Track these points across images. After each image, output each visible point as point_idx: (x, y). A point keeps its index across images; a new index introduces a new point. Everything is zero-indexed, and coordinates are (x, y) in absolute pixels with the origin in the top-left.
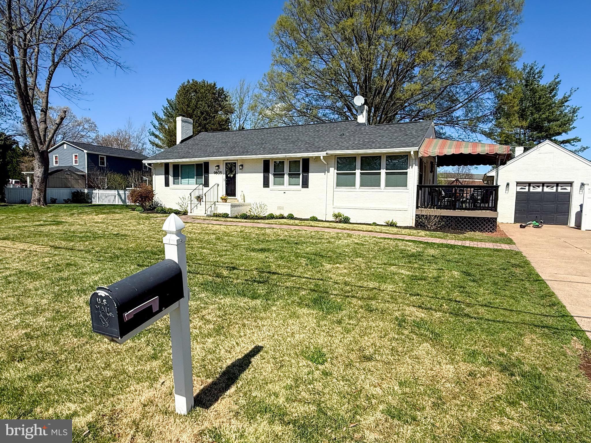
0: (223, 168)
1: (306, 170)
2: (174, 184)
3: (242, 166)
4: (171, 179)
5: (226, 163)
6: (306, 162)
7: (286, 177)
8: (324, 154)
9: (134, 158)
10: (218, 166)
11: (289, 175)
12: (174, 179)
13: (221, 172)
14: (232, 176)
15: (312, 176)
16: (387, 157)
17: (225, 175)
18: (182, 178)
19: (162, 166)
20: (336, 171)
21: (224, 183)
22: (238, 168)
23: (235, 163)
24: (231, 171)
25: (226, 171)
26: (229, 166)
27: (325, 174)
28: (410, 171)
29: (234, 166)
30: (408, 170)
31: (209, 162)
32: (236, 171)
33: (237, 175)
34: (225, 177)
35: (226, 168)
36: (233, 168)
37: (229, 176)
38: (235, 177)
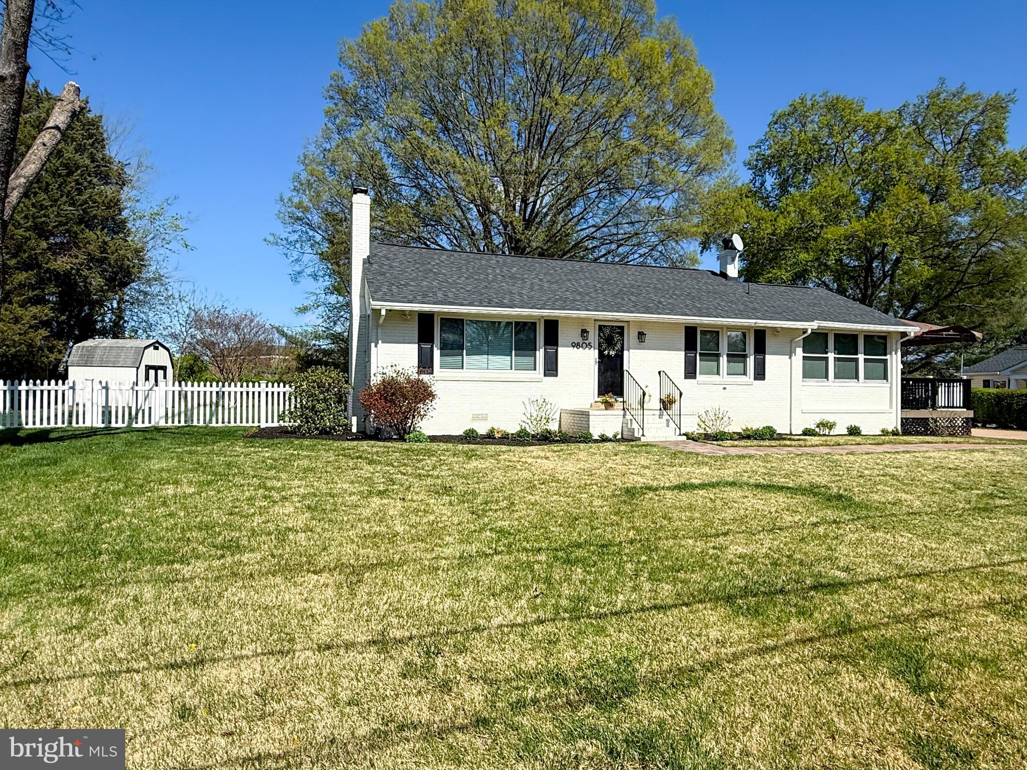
0: (593, 336)
1: (760, 349)
2: (442, 367)
3: (641, 333)
4: (438, 354)
5: (600, 327)
6: (760, 336)
7: (724, 360)
10: (584, 331)
11: (728, 355)
12: (445, 355)
13: (589, 346)
14: (612, 353)
15: (771, 360)
16: (865, 336)
17: (597, 351)
18: (468, 354)
19: (410, 319)
20: (803, 354)
21: (597, 367)
22: (631, 336)
23: (622, 328)
24: (612, 343)
25: (599, 343)
26: (608, 332)
27: (790, 358)
28: (892, 358)
29: (618, 333)
30: (888, 357)
31: (557, 321)
32: (623, 345)
33: (626, 353)
34: (597, 355)
35: (599, 335)
36: (617, 337)
37: (606, 352)
38: (620, 357)
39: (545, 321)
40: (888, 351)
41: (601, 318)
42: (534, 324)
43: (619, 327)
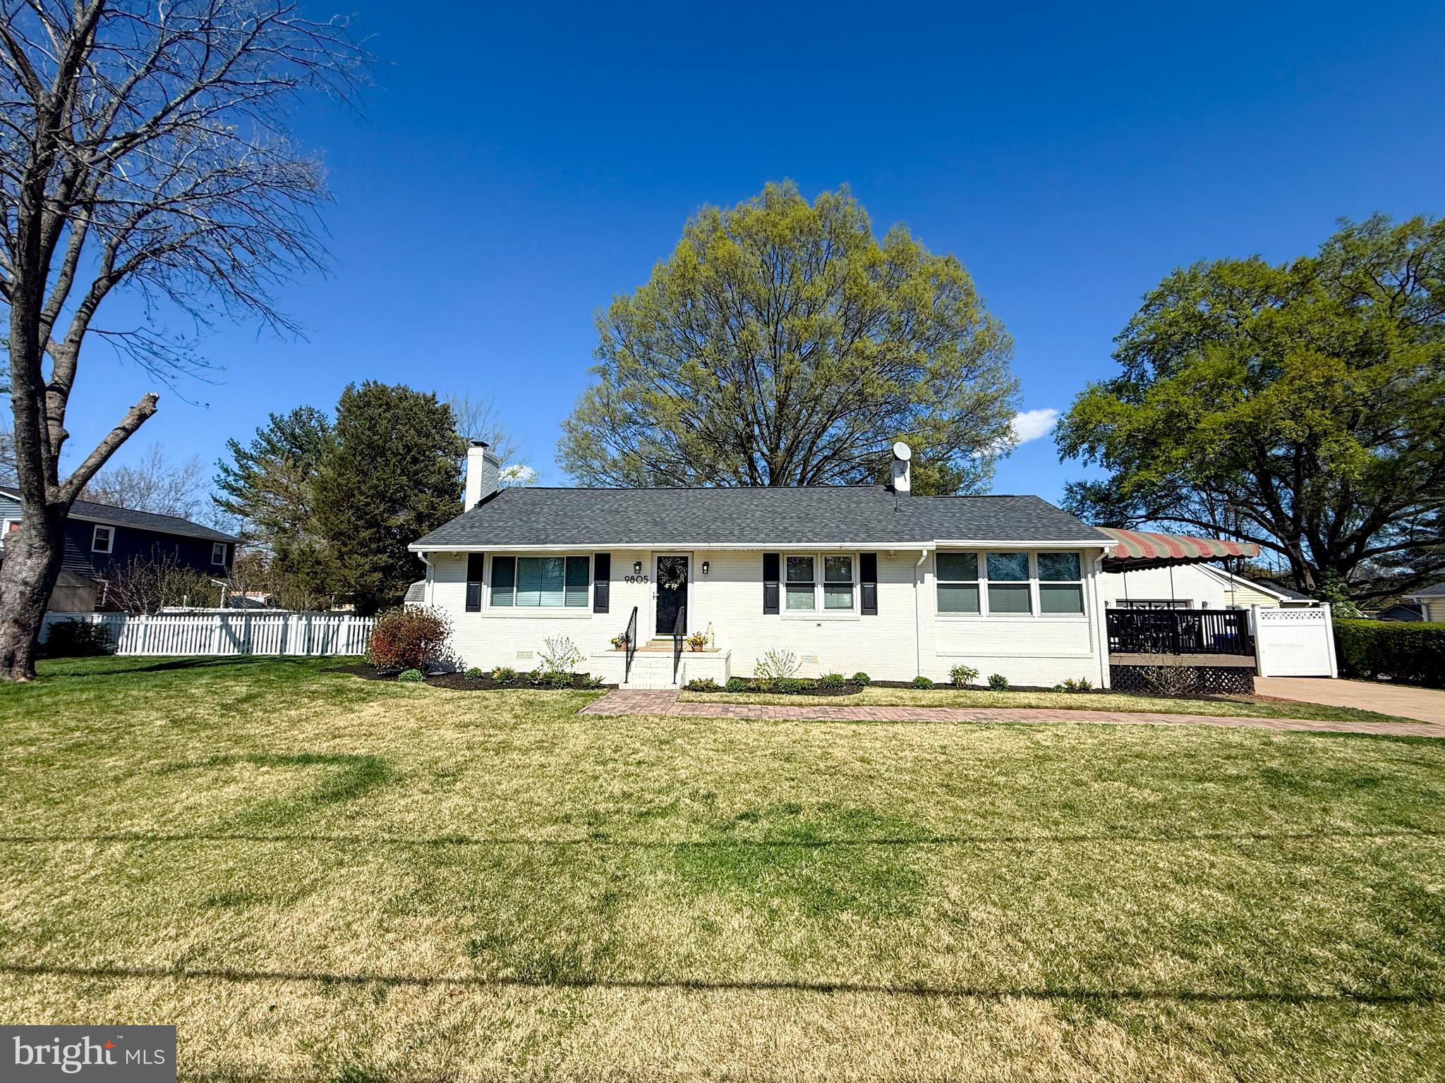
0: (650, 568)
1: (870, 577)
2: (492, 604)
3: (706, 564)
4: (486, 591)
5: (659, 558)
6: (869, 561)
7: (819, 591)
8: (932, 545)
9: (195, 535)
10: (639, 564)
11: (826, 586)
12: (493, 593)
13: (645, 579)
14: (675, 586)
15: (884, 591)
16: (1040, 555)
17: (655, 585)
18: (518, 591)
19: (459, 560)
20: (936, 581)
21: (655, 601)
22: (695, 567)
23: (686, 558)
24: (673, 575)
25: (659, 576)
26: (669, 564)
27: (915, 586)
28: (1087, 583)
29: (681, 564)
30: (1083, 581)
31: (609, 555)
32: (686, 578)
33: (689, 585)
34: (655, 589)
35: (659, 568)
36: (679, 569)
37: (667, 586)
38: (683, 588)
39: (597, 555)
40: (1082, 573)
41: (659, 549)
42: (587, 559)
43: (681, 558)
